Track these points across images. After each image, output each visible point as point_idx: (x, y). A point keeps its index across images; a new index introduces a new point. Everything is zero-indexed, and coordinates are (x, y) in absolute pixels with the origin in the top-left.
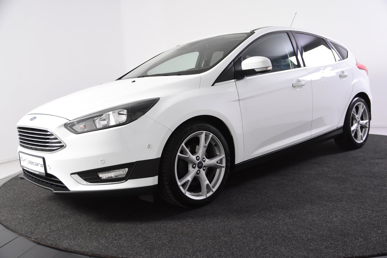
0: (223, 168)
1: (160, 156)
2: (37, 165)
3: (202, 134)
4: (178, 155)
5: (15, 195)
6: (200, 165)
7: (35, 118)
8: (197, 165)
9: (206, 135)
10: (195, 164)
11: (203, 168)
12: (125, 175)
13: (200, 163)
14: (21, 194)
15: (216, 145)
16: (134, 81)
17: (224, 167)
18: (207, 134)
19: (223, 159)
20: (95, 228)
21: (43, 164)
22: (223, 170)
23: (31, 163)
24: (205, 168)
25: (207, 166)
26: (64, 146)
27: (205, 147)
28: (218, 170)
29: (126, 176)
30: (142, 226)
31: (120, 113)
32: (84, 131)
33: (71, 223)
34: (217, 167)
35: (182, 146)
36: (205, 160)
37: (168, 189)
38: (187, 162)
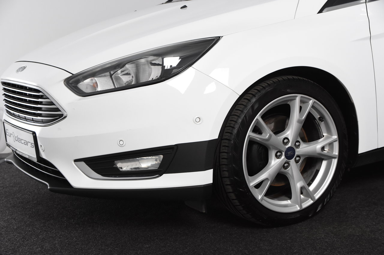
0: (333, 160)
1: (216, 136)
2: (26, 143)
3: (295, 99)
4: (249, 136)
5: (4, 188)
6: (289, 153)
7: (25, 68)
8: (284, 153)
9: (302, 102)
10: (280, 152)
11: (296, 158)
12: (158, 166)
13: (291, 149)
14: (13, 187)
15: (322, 118)
16: (185, 7)
17: (335, 158)
18: (305, 100)
19: (334, 143)
20: (110, 249)
21: (34, 143)
22: (335, 162)
23: (19, 140)
24: (297, 159)
25: (303, 155)
26: (62, 115)
27: (299, 121)
28: (324, 163)
29: (159, 168)
30: (185, 251)
31: (153, 62)
32: (94, 91)
33: (76, 240)
34: (323, 157)
35: (257, 119)
36: (299, 145)
37: (230, 192)
38: (267, 148)
